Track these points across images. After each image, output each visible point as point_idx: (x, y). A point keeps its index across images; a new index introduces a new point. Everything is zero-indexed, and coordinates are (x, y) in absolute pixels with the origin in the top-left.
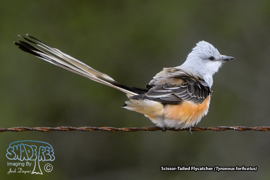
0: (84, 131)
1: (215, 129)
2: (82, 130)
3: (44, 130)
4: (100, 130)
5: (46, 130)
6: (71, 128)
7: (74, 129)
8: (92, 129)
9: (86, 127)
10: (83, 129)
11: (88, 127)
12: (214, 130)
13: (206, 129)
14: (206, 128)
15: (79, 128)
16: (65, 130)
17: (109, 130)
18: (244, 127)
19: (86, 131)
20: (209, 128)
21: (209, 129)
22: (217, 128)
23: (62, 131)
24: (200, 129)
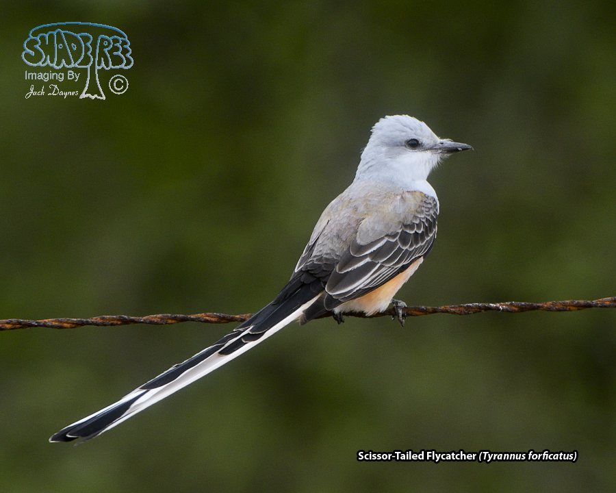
0: (156, 324)
1: (457, 310)
2: (151, 322)
3: (65, 325)
4: (193, 320)
5: (68, 325)
6: (125, 319)
7: (133, 321)
8: (175, 318)
9: (160, 315)
10: (153, 319)
11: (165, 315)
12: (454, 313)
13: (435, 311)
14: (435, 309)
15: (144, 318)
16: (112, 324)
17: (213, 319)
18: (523, 303)
19: (162, 324)
20: (442, 307)
21: (443, 311)
22: (461, 306)
23: (105, 325)
24: (422, 311)
